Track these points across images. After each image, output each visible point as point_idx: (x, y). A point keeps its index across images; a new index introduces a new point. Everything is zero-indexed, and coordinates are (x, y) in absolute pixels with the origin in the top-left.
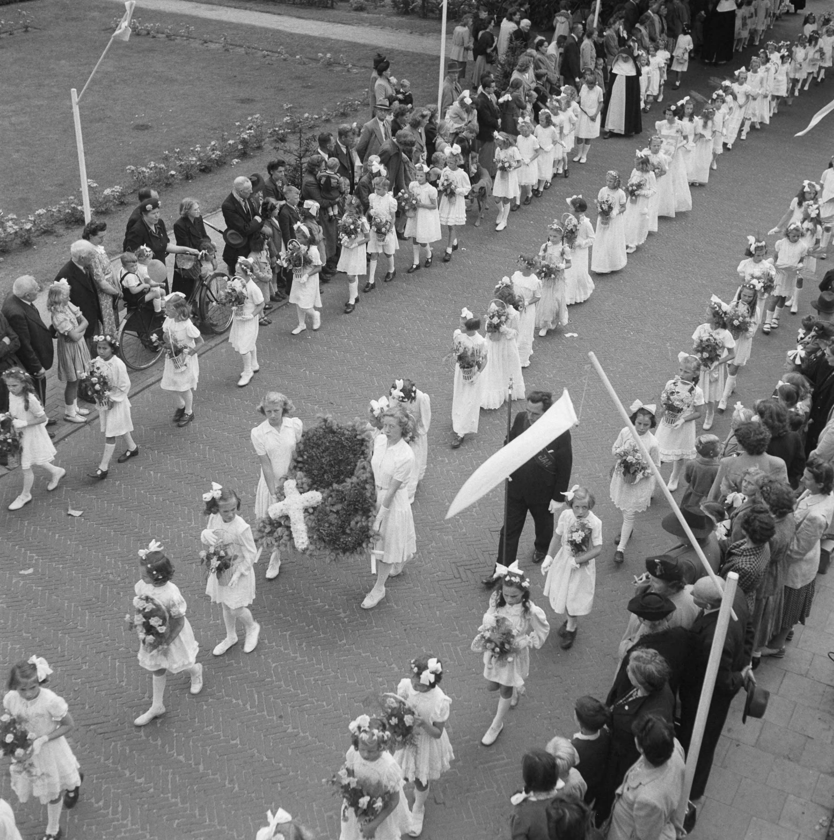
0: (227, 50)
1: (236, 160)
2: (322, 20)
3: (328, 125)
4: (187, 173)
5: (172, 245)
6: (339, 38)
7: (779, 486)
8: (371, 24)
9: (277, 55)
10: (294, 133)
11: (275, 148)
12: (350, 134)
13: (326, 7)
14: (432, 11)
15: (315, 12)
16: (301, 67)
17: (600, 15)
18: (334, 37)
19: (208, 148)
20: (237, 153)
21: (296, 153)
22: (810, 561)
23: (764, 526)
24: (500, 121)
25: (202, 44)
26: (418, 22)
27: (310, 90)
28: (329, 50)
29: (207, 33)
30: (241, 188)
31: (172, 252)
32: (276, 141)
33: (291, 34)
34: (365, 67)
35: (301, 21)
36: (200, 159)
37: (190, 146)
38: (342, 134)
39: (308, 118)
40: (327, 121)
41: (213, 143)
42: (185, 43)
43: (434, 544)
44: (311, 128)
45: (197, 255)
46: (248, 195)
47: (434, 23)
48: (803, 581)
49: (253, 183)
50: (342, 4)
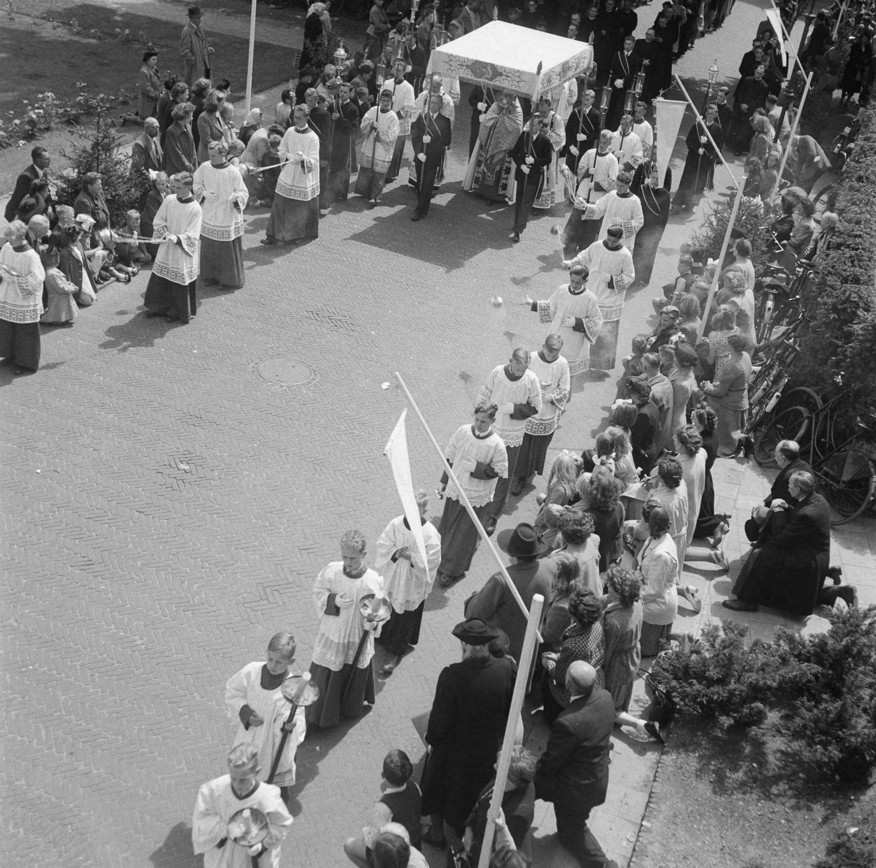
1: (22, 142)
3: (125, 108)
6: (139, 13)
9: (69, 27)
11: (70, 131)
18: (133, 12)
20: (23, 135)
27: (106, 68)
28: (128, 26)
32: (67, 123)
39: (103, 98)
40: (125, 103)
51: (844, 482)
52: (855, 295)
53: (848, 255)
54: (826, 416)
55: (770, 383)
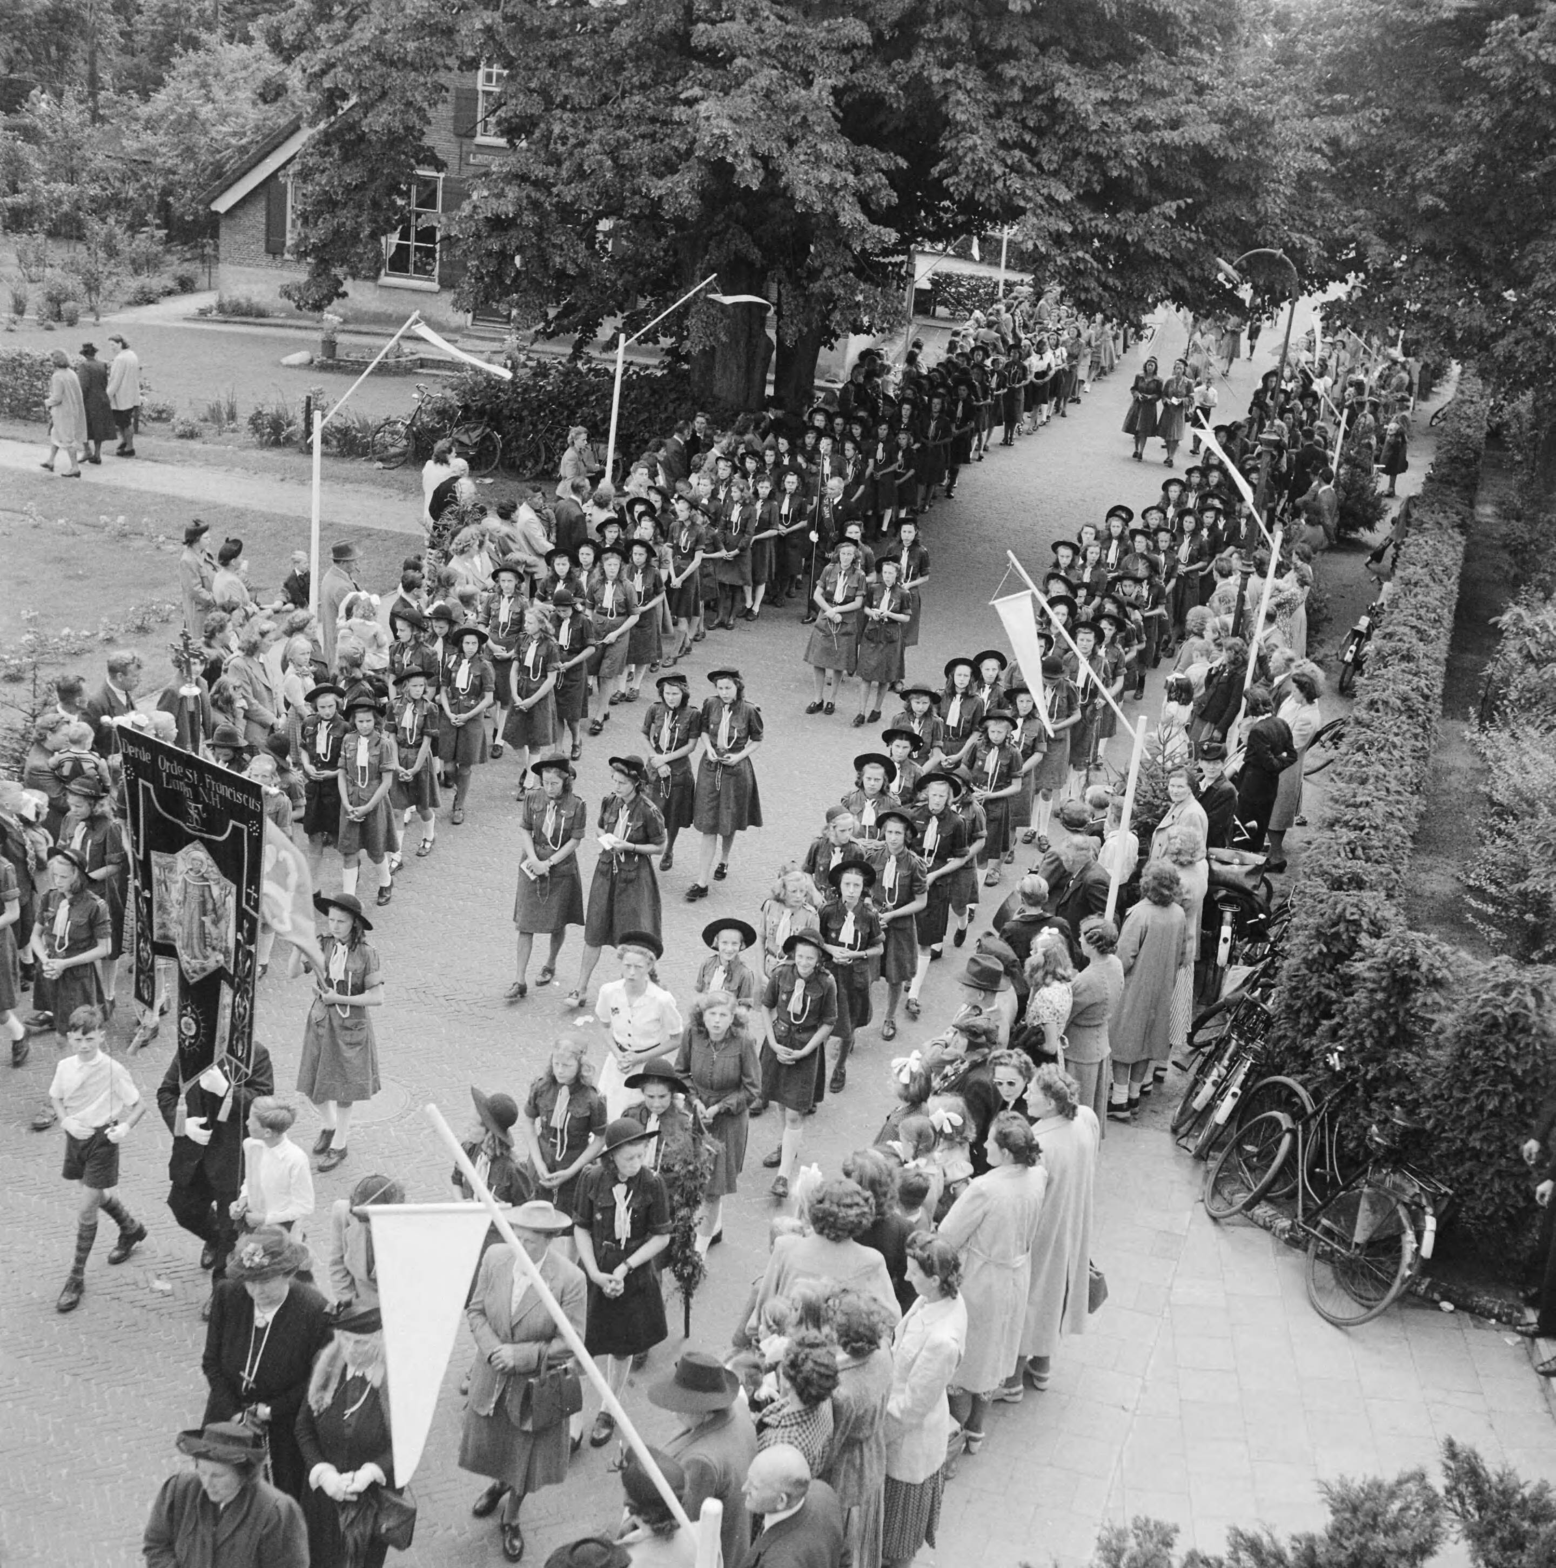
6: (144, 488)
8: (207, 463)
9: (22, 517)
12: (133, 667)
16: (67, 540)
18: (134, 486)
21: (24, 707)
23: (823, 1370)
26: (295, 460)
27: (81, 583)
28: (123, 509)
38: (118, 668)
39: (69, 636)
40: (108, 642)
44: (75, 654)
50: (157, 425)
51: (1357, 1245)
52: (1354, 910)
53: (1344, 840)
54: (1321, 1124)
55: (1224, 1072)
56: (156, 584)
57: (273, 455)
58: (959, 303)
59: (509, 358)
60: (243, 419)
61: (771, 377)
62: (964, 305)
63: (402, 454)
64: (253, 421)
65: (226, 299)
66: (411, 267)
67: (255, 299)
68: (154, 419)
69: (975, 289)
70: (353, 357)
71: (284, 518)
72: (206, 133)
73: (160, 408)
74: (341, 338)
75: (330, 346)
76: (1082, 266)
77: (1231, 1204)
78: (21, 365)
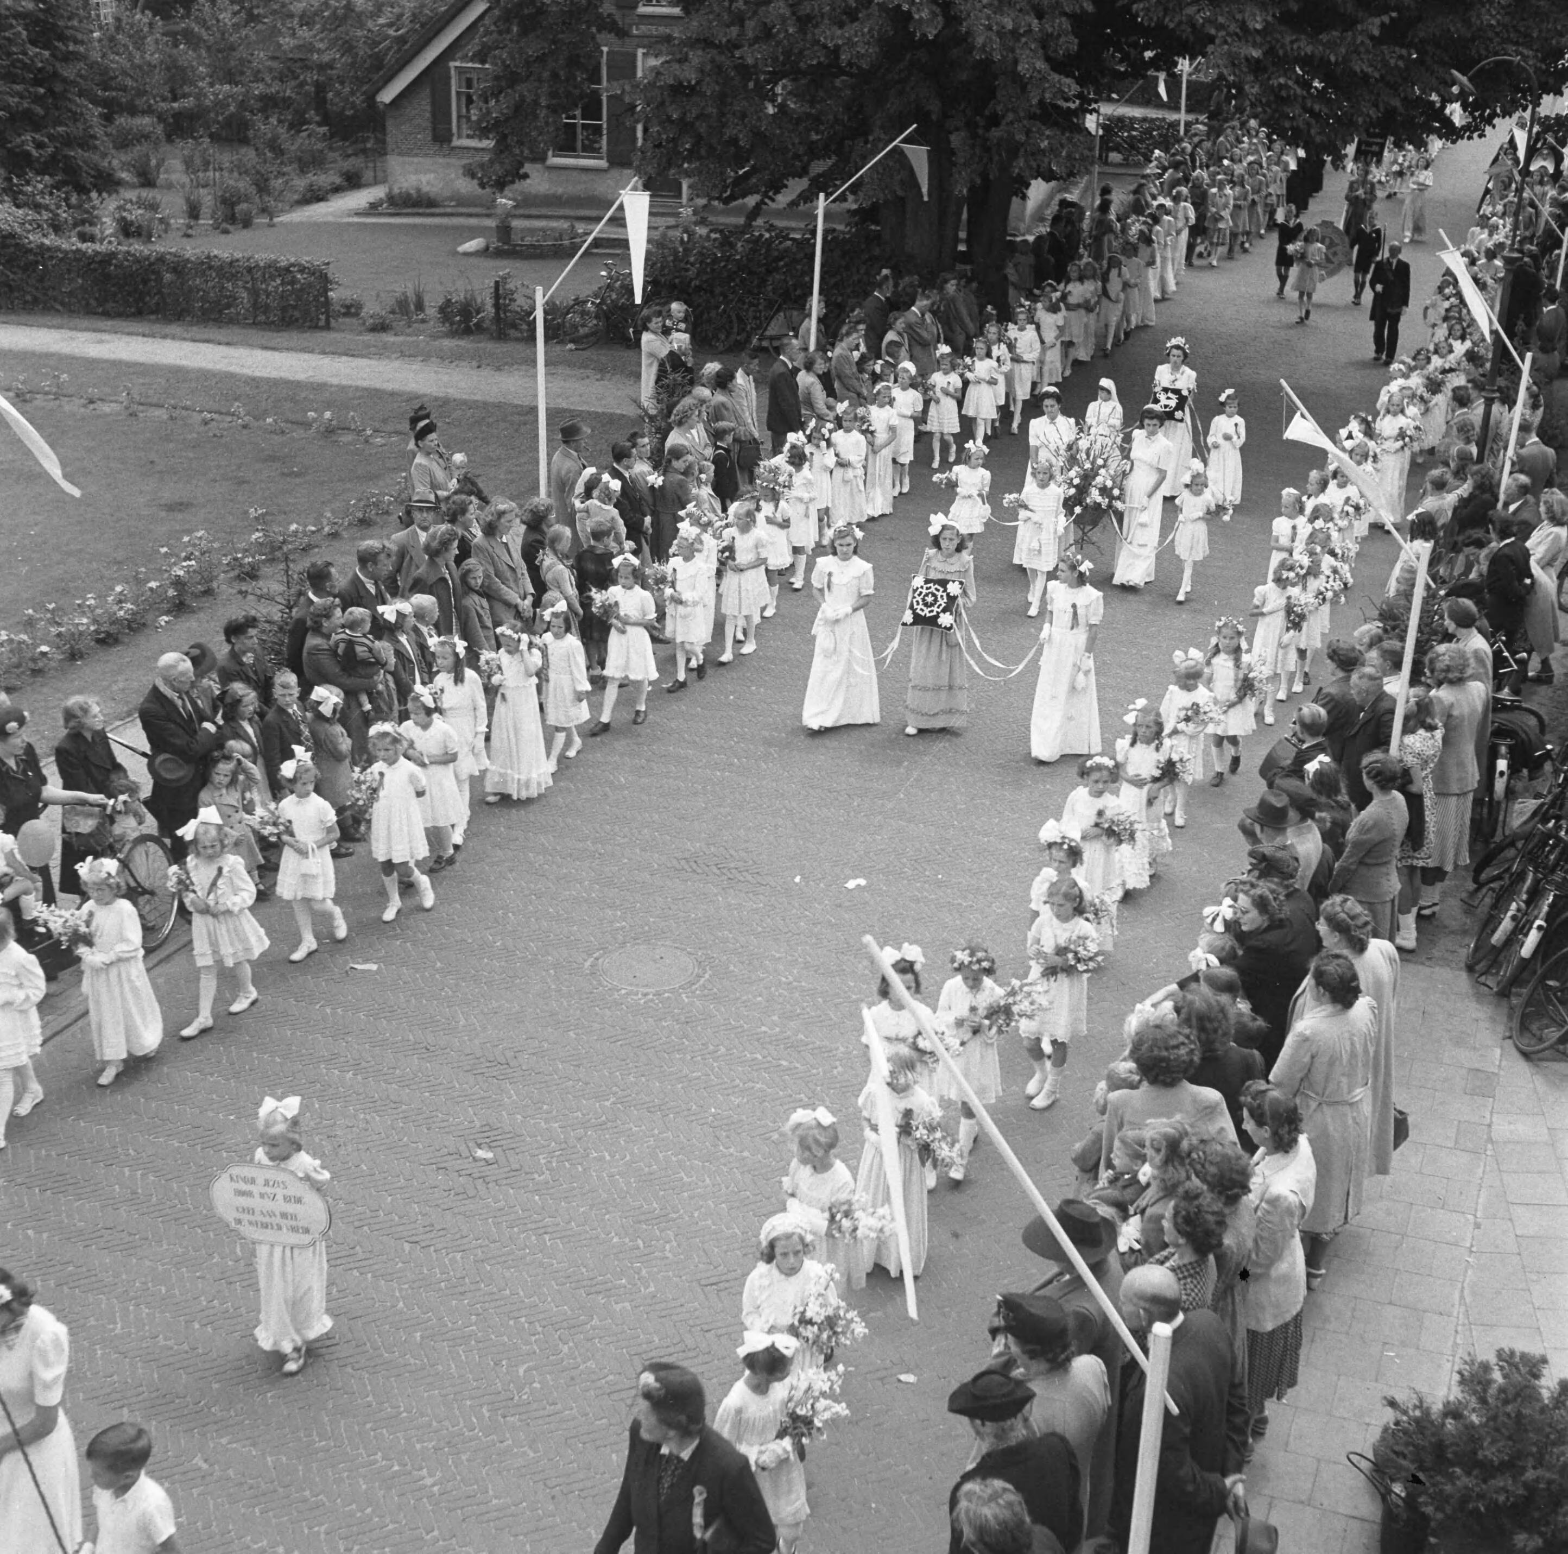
0: (133, 415)
1: (166, 618)
2: (312, 352)
3: (336, 544)
4: (72, 647)
5: (54, 788)
6: (344, 382)
7: (1219, 1148)
8: (403, 355)
9: (229, 419)
10: (272, 560)
11: (240, 592)
12: (382, 557)
13: (316, 327)
14: (514, 326)
15: (294, 337)
16: (277, 439)
17: (820, 320)
18: (335, 381)
19: (110, 599)
20: (165, 606)
21: (279, 599)
22: (1286, 1279)
24: (648, 520)
25: (85, 406)
26: (490, 346)
27: (298, 480)
28: (328, 405)
29: (94, 386)
30: (174, 673)
31: (55, 803)
32: (239, 578)
33: (254, 379)
34: (398, 433)
35: (268, 354)
36: (95, 621)
37: (75, 597)
38: (366, 559)
39: (296, 532)
40: (334, 535)
41: (119, 589)
42: (53, 404)
43: (595, 1322)
44: (305, 550)
45: (104, 807)
46: (187, 687)
47: (520, 347)
48: (1275, 1317)
49: (195, 661)
50: (347, 320)
55: (1523, 905)
56: (372, 477)
57: (464, 343)
58: (1132, 147)
59: (686, 231)
60: (431, 311)
61: (963, 235)
62: (1138, 149)
63: (593, 334)
64: (442, 310)
65: (396, 191)
66: (579, 145)
67: (426, 189)
68: (345, 315)
69: (1148, 132)
70: (528, 240)
71: (485, 404)
72: (362, 26)
73: (348, 302)
74: (515, 223)
75: (504, 231)
76: (1284, 93)
77: (1541, 1040)
78: (210, 268)
